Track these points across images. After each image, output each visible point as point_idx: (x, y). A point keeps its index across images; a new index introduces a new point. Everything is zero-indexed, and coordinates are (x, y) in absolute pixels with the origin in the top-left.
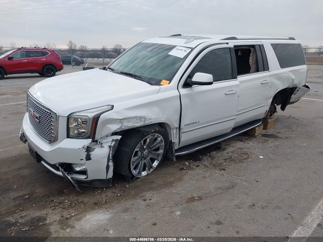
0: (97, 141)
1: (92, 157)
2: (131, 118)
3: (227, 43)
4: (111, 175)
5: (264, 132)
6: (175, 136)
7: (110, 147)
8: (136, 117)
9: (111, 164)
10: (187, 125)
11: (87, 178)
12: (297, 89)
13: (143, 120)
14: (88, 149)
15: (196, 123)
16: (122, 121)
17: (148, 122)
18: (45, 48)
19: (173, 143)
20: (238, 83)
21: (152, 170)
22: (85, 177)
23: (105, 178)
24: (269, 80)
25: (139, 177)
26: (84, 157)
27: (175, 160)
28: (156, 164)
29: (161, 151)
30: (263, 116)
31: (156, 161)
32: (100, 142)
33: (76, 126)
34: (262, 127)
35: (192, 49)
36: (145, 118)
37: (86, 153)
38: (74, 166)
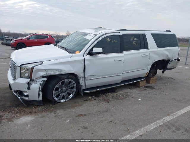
0: (33, 80)
1: (31, 88)
2: (52, 69)
3: (119, 33)
4: (41, 98)
5: (147, 85)
6: (82, 81)
7: (40, 84)
8: (55, 69)
9: (41, 93)
10: (89, 76)
11: (29, 99)
12: (171, 61)
13: (59, 71)
14: (29, 84)
15: (95, 75)
16: (46, 70)
17: (63, 73)
18: (47, 34)
19: (81, 85)
20: (124, 55)
21: (68, 99)
22: (28, 98)
23: (38, 100)
24: (147, 54)
25: (59, 102)
26: (27, 88)
27: (82, 95)
28: (71, 96)
29: (75, 89)
30: (145, 75)
31: (71, 95)
32: (35, 81)
33: (25, 72)
34: (145, 82)
35: (96, 35)
36: (61, 70)
37: (28, 86)
38: (23, 92)
